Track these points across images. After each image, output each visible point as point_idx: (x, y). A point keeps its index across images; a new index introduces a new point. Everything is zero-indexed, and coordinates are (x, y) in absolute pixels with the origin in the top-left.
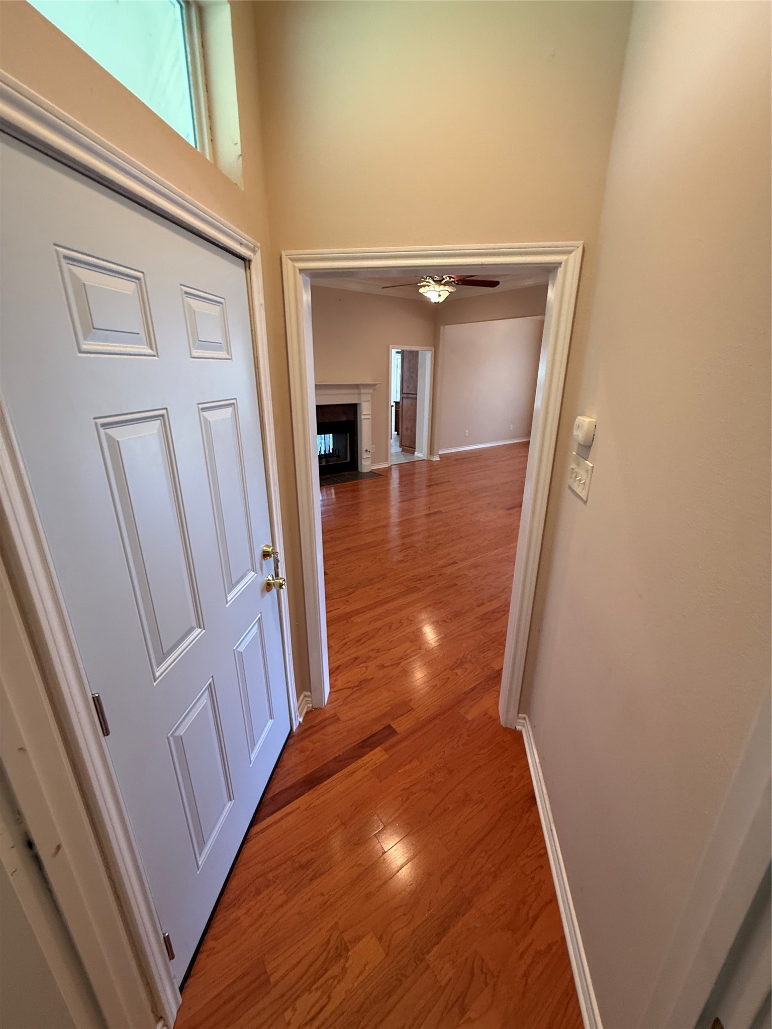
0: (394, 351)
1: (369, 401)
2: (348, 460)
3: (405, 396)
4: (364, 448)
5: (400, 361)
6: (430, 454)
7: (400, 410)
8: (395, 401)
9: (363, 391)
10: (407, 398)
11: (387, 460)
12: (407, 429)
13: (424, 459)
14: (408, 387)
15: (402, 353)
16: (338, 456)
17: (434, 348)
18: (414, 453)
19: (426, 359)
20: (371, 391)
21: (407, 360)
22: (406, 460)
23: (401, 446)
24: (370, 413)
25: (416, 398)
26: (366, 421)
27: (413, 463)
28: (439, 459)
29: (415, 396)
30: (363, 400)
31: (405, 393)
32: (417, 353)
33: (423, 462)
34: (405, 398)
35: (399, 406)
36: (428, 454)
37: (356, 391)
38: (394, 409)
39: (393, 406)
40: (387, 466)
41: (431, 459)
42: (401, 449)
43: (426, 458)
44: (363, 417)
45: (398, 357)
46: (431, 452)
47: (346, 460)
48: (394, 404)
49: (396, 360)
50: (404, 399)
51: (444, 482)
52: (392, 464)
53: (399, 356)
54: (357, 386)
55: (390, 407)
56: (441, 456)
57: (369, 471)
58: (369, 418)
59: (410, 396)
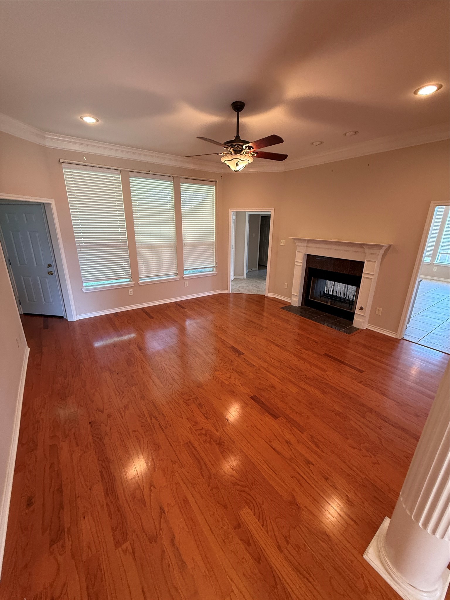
1: (374, 261)
9: (367, 251)
20: (378, 252)
30: (366, 259)
37: (361, 250)
54: (361, 246)
58: (370, 279)
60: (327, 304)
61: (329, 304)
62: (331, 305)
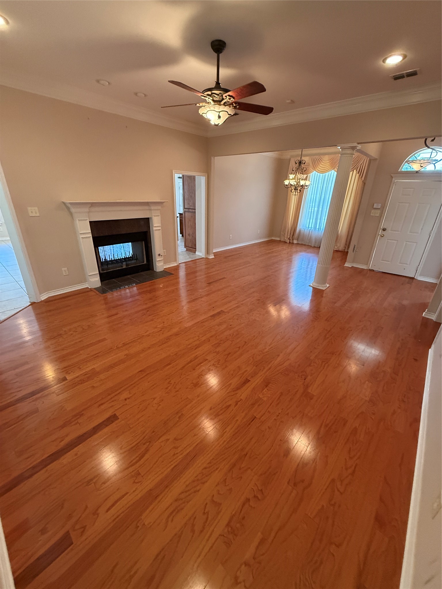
0: (176, 176)
1: (158, 216)
2: (145, 262)
3: (187, 210)
4: (157, 254)
5: (181, 184)
6: (207, 254)
7: (184, 219)
8: (179, 213)
9: (152, 208)
10: (188, 212)
11: (176, 260)
12: (189, 235)
13: (203, 257)
14: (189, 204)
15: (183, 178)
16: (137, 259)
17: (207, 174)
18: (195, 253)
19: (201, 182)
20: (159, 207)
21: (186, 183)
22: (190, 258)
23: (185, 246)
24: (160, 225)
25: (195, 212)
26: (157, 231)
27: (194, 261)
28: (214, 257)
29: (194, 210)
30: (153, 215)
31: (186, 208)
32: (194, 178)
33: (202, 260)
34: (187, 211)
35: (182, 216)
36: (205, 254)
37: (147, 208)
38: (178, 219)
39: (178, 217)
40: (176, 265)
41: (208, 257)
42: (185, 249)
43: (204, 257)
44: (154, 229)
45: (179, 181)
46: (208, 252)
47: (144, 262)
48: (178, 215)
49: (178, 183)
50: (186, 213)
51: (220, 279)
52: (180, 262)
53: (181, 180)
54: (147, 204)
55: (176, 218)
56: (216, 254)
57: (162, 270)
58: (160, 229)
59: (190, 210)
60: (123, 268)
61: (124, 267)
62: (127, 267)
